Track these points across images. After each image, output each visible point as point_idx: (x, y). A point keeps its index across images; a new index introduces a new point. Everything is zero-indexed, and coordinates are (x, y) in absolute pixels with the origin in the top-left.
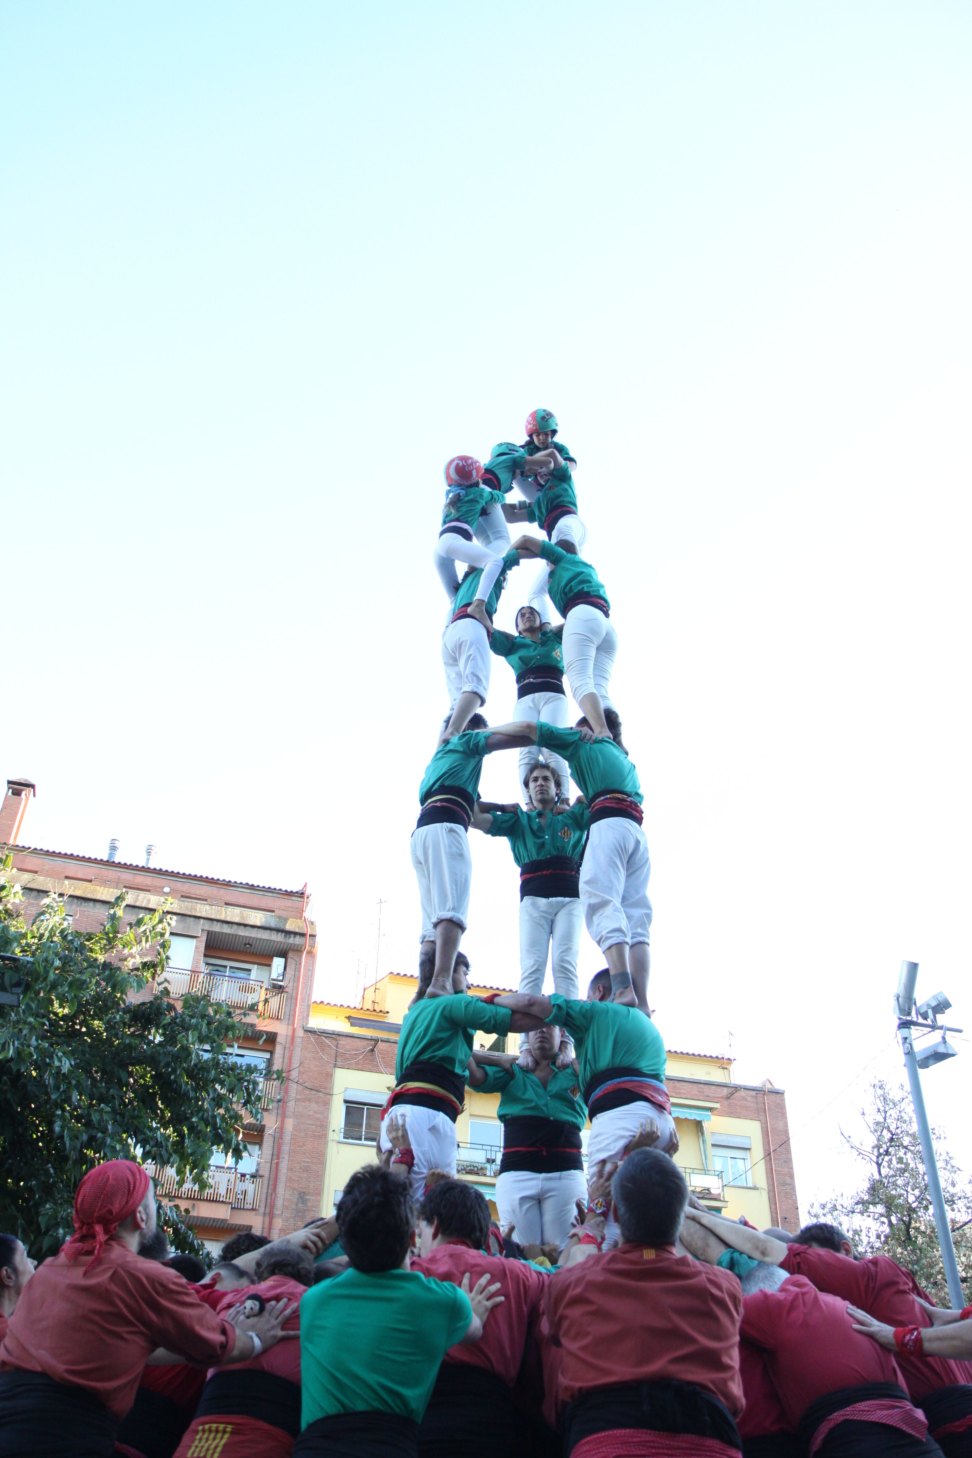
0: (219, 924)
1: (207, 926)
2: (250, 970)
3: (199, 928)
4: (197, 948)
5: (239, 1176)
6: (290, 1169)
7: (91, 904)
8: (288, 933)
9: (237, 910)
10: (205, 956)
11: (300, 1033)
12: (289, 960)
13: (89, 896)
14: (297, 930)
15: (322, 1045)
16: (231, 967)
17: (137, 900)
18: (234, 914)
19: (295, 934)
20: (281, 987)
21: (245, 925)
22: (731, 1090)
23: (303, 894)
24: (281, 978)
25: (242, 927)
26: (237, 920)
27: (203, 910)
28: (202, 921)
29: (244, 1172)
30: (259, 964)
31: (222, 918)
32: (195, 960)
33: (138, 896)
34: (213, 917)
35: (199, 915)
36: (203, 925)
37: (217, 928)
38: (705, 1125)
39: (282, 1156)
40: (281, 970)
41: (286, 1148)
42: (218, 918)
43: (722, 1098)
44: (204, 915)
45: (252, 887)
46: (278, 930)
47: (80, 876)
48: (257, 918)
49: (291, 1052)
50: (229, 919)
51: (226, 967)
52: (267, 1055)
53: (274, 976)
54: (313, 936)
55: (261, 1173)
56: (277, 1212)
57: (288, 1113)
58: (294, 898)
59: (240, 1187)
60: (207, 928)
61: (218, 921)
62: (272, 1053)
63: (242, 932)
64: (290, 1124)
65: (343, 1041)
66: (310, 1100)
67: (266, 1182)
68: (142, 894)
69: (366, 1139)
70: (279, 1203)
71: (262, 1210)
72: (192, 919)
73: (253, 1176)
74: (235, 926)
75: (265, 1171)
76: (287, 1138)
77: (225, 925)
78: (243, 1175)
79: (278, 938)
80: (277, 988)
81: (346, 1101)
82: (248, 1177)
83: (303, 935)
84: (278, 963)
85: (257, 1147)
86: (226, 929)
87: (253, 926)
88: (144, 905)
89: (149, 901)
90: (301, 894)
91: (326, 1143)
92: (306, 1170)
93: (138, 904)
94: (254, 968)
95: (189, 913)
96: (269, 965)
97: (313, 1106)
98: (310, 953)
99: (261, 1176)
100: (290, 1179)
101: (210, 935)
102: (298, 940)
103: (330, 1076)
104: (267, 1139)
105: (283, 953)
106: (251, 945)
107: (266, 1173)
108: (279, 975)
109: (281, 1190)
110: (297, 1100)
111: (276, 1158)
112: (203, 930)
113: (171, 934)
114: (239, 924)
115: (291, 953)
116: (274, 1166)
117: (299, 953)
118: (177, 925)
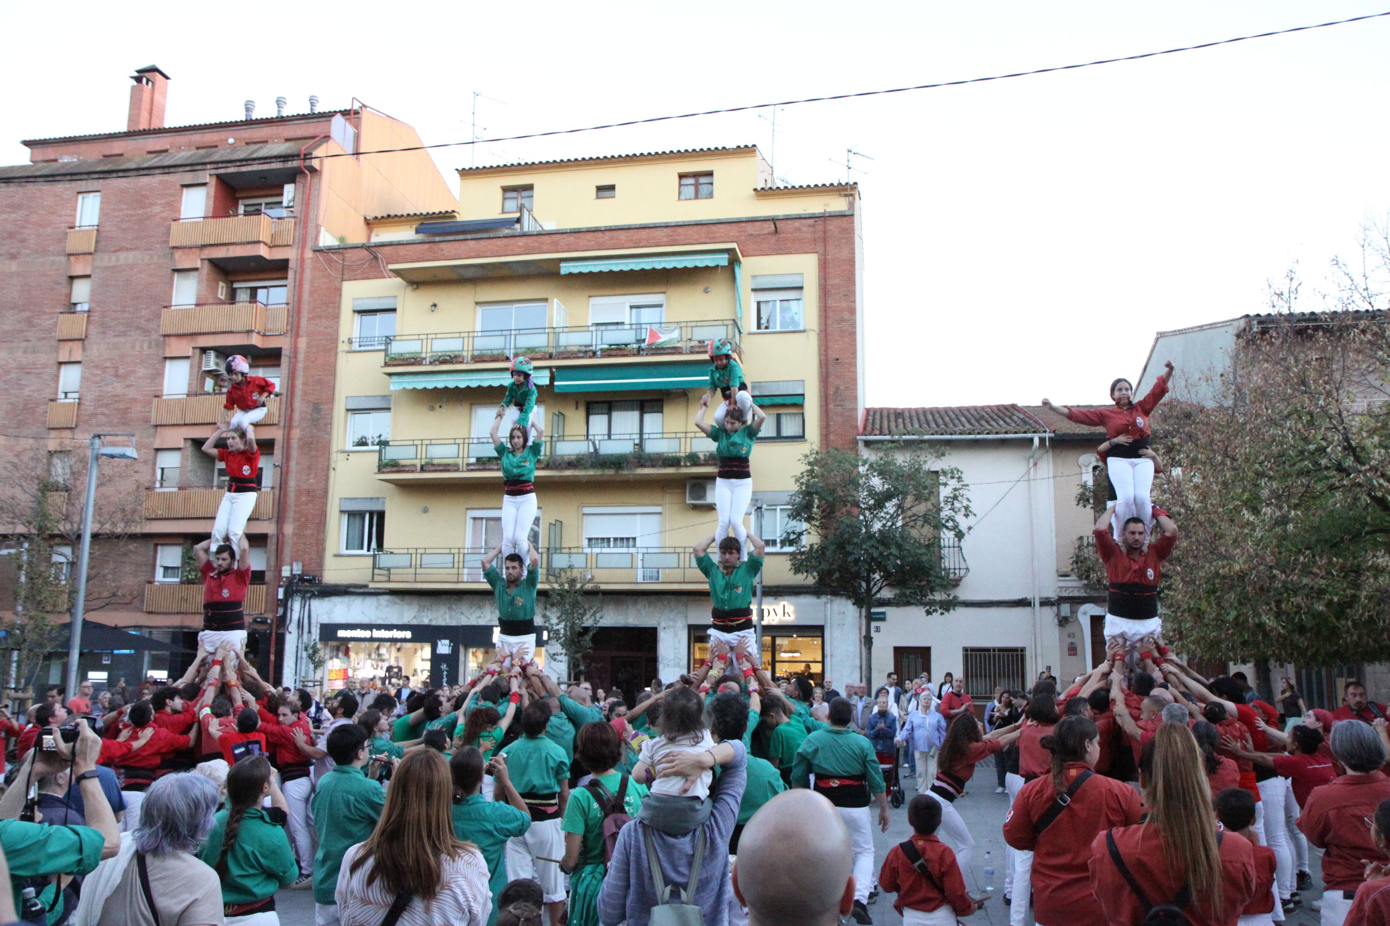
0: (229, 165)
1: (216, 170)
3: (206, 176)
4: (208, 194)
6: (305, 384)
8: (286, 157)
11: (309, 254)
12: (297, 184)
14: (295, 152)
15: (330, 262)
18: (247, 151)
20: (292, 212)
21: (247, 160)
24: (292, 204)
25: (244, 163)
28: (211, 166)
30: (278, 195)
32: (207, 206)
34: (219, 159)
35: (206, 160)
36: (212, 170)
37: (227, 169)
39: (297, 373)
40: (292, 196)
41: (300, 366)
42: (228, 159)
43: (768, 234)
44: (213, 159)
47: (158, 148)
49: (302, 273)
53: (288, 203)
56: (295, 423)
57: (301, 333)
60: (214, 172)
61: (222, 162)
62: (287, 278)
64: (302, 343)
65: (349, 254)
66: (320, 317)
70: (296, 416)
71: (282, 424)
72: (200, 167)
76: (301, 356)
79: (277, 165)
81: (355, 312)
83: (298, 157)
84: (289, 190)
87: (254, 160)
88: (160, 164)
91: (336, 355)
92: (320, 382)
93: (155, 165)
94: (275, 201)
95: (197, 162)
96: (284, 194)
97: (324, 322)
100: (305, 393)
101: (219, 177)
102: (295, 164)
103: (339, 290)
104: (284, 360)
105: (292, 176)
106: (265, 178)
107: (284, 392)
108: (290, 202)
109: (298, 404)
110: (309, 319)
111: (292, 376)
112: (212, 175)
113: (184, 186)
114: (241, 161)
115: (298, 177)
116: (291, 383)
117: (304, 175)
118: (188, 177)
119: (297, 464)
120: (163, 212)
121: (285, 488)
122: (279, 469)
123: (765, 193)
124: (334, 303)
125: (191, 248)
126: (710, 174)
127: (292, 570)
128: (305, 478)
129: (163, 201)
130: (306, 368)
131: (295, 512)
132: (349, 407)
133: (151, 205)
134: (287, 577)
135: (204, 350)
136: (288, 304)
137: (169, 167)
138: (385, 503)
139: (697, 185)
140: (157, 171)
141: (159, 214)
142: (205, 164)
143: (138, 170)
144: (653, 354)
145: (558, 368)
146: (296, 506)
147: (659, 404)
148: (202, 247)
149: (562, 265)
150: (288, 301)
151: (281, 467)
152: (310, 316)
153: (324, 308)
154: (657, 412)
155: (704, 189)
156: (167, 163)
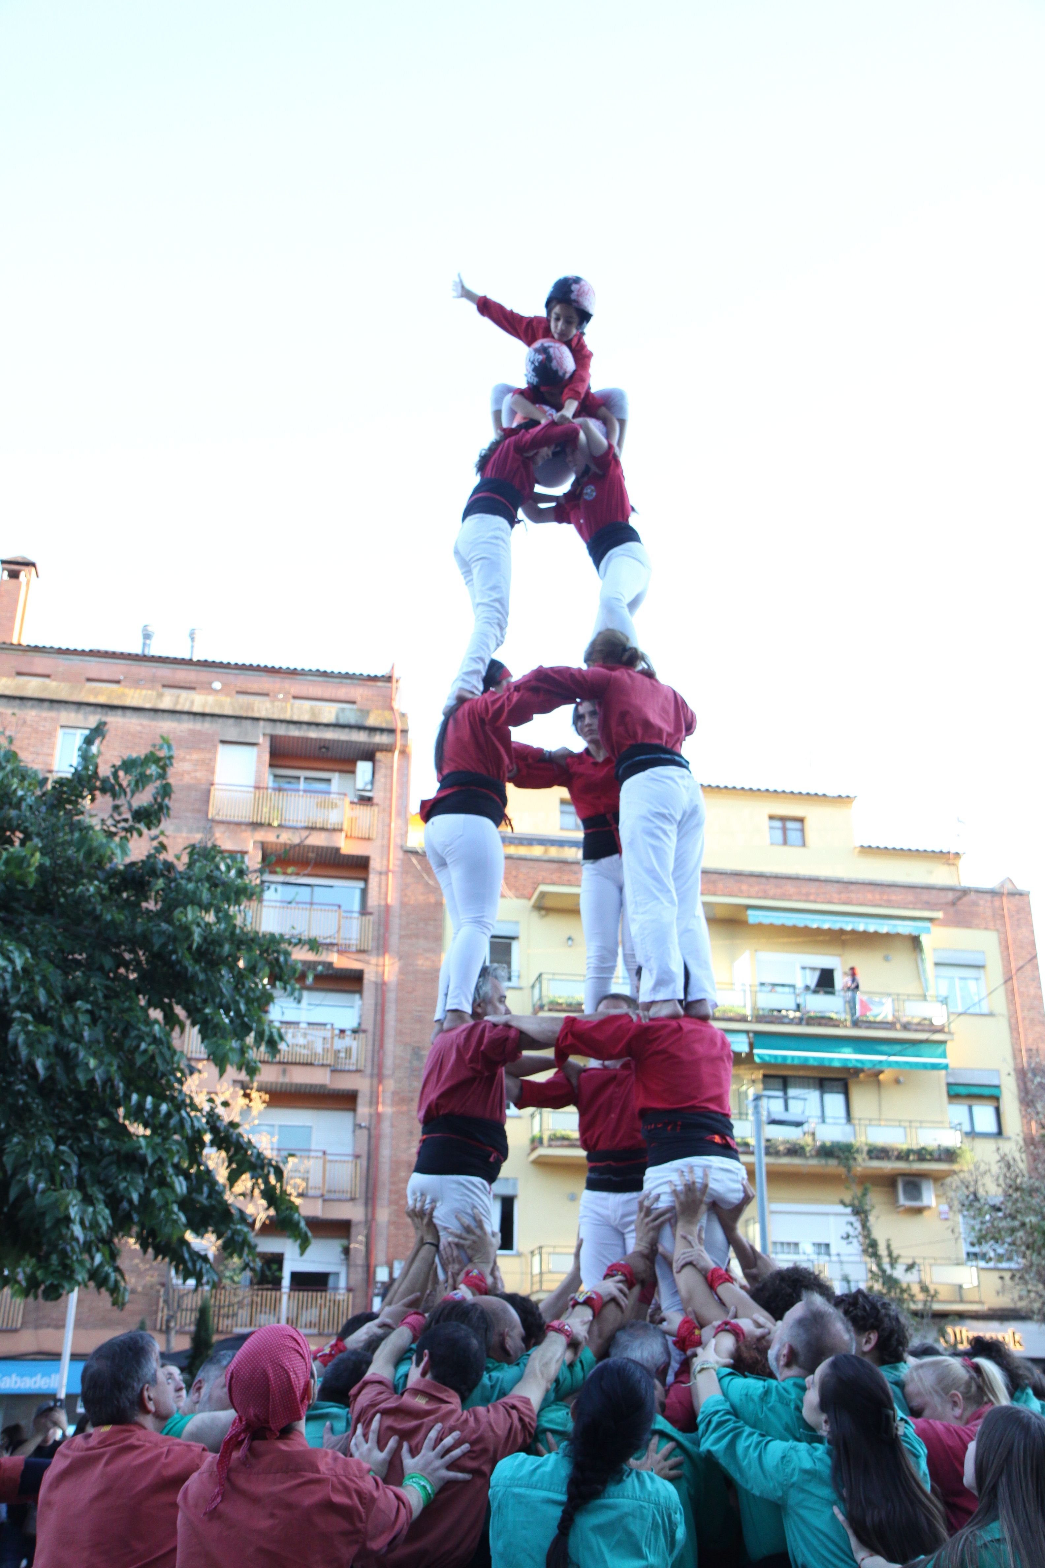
0: (284, 726)
1: (270, 729)
2: (328, 781)
3: (259, 733)
4: (259, 757)
5: (337, 1032)
6: (399, 1020)
7: (120, 712)
8: (372, 730)
9: (307, 704)
10: (271, 766)
11: (396, 854)
12: (377, 764)
13: (116, 702)
14: (384, 725)
16: (306, 779)
17: (177, 702)
18: (302, 711)
19: (382, 730)
20: (369, 799)
21: (317, 725)
22: (958, 894)
23: (390, 677)
24: (369, 787)
25: (313, 727)
26: (306, 718)
27: (262, 708)
28: (262, 723)
29: (343, 1027)
30: (341, 771)
31: (287, 716)
32: (258, 774)
33: (178, 697)
34: (276, 717)
35: (256, 715)
36: (264, 728)
37: (281, 731)
38: (924, 939)
39: (387, 1005)
40: (368, 777)
41: (391, 996)
42: (282, 717)
43: (946, 904)
44: (263, 714)
45: (325, 674)
46: (360, 728)
47: (105, 677)
48: (331, 714)
49: (389, 878)
50: (296, 718)
51: (298, 778)
52: (361, 884)
53: (360, 785)
54: (405, 732)
55: (363, 1027)
56: (387, 1071)
57: (391, 954)
58: (380, 684)
59: (340, 1045)
60: (269, 731)
61: (282, 721)
62: (366, 880)
63: (313, 733)
64: (394, 967)
66: (417, 936)
67: (370, 1037)
68: (184, 694)
70: (389, 1062)
71: (368, 1071)
72: (249, 722)
73: (355, 1031)
74: (305, 727)
75: (369, 1025)
77: (292, 727)
78: (342, 1031)
79: (361, 737)
80: (366, 801)
82: (348, 1033)
83: (392, 731)
84: (363, 768)
85: (357, 996)
86: (294, 731)
87: (327, 725)
88: (186, 708)
89: (192, 702)
90: (388, 679)
92: (419, 1020)
93: (179, 708)
94: (336, 777)
95: (244, 714)
96: (353, 772)
97: (422, 943)
98: (404, 752)
99: (364, 1031)
100: (400, 1033)
101: (275, 740)
102: (384, 739)
104: (368, 987)
105: (369, 755)
106: (327, 748)
107: (370, 1027)
108: (366, 784)
109: (390, 1045)
110: (401, 937)
111: (380, 1009)
112: (264, 735)
113: (223, 742)
114: (309, 724)
115: (379, 756)
116: (379, 1017)
117: (390, 754)
118: (231, 731)
119: (392, 1126)
120: (196, 771)
121: (377, 1159)
122: (365, 1132)
123: (868, 851)
124: (435, 920)
125: (238, 824)
126: (801, 820)
127: (391, 1273)
128: (404, 1146)
129: (196, 757)
130: (399, 1001)
131: (390, 1191)
134: (383, 1283)
136: (371, 914)
137: (203, 715)
138: (515, 1185)
139: (784, 830)
140: (185, 717)
141: (188, 773)
142: (257, 719)
143: (155, 711)
144: (867, 1028)
145: (757, 1033)
146: (393, 1183)
147: (841, 1083)
148: (256, 825)
149: (750, 912)
150: (370, 910)
151: (369, 1129)
152: (403, 933)
153: (421, 925)
154: (838, 1092)
155: (794, 836)
156: (196, 709)
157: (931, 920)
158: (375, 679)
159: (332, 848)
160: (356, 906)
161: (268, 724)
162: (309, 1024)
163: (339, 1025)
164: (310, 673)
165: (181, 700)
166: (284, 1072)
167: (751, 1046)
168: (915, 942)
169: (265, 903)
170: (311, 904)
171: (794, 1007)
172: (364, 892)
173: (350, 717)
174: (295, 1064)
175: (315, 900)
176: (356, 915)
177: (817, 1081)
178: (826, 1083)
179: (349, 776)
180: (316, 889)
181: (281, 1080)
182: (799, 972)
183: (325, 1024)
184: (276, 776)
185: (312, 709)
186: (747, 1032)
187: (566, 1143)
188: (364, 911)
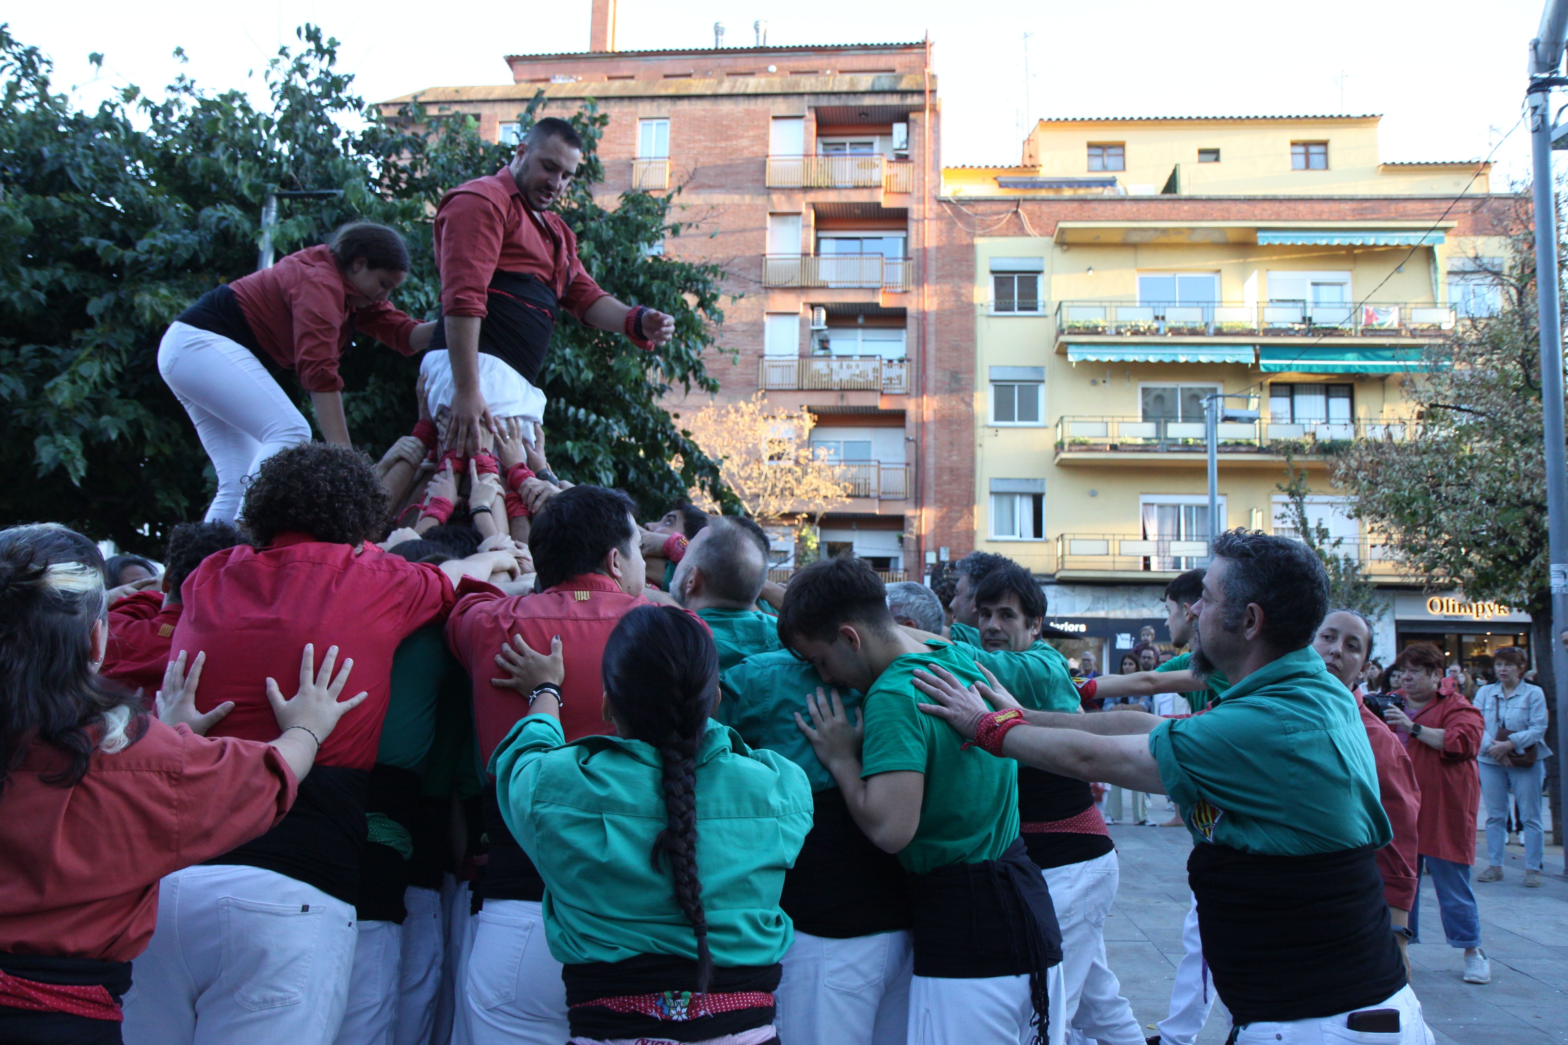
0: (826, 98)
1: (814, 102)
2: (871, 144)
3: (804, 107)
4: (806, 128)
5: (885, 362)
6: (938, 350)
7: (686, 101)
8: (904, 93)
9: (847, 77)
10: (819, 135)
11: (932, 204)
12: (911, 124)
13: (683, 92)
14: (915, 88)
15: (958, 215)
16: (851, 144)
17: (734, 87)
18: (842, 83)
19: (912, 92)
20: (905, 157)
21: (855, 93)
23: (924, 43)
24: (904, 146)
25: (851, 96)
26: (845, 88)
27: (808, 84)
28: (806, 98)
29: (890, 358)
30: (881, 134)
31: (829, 89)
32: (807, 143)
33: (736, 82)
34: (818, 90)
35: (802, 90)
36: (809, 101)
37: (824, 102)
38: (1437, 249)
39: (928, 337)
40: (903, 137)
41: (931, 330)
42: (824, 90)
43: (1465, 212)
44: (808, 89)
45: (865, 47)
46: (894, 92)
47: (678, 72)
48: (865, 82)
49: (925, 226)
50: (836, 89)
51: (844, 144)
52: (903, 234)
53: (897, 145)
54: (933, 92)
55: (908, 357)
56: (930, 393)
57: (930, 292)
58: (916, 51)
59: (886, 372)
60: (814, 104)
61: (824, 94)
62: (906, 229)
63: (852, 102)
64: (932, 304)
65: (981, 207)
66: (951, 276)
67: (914, 365)
68: (741, 79)
69: (1020, 309)
70: (930, 385)
71: (913, 393)
72: (796, 97)
73: (901, 361)
74: (844, 97)
75: (912, 355)
76: (931, 318)
77: (833, 98)
78: (890, 361)
79: (893, 101)
80: (902, 158)
81: (993, 272)
82: (896, 362)
83: (921, 92)
84: (899, 129)
85: (902, 331)
86: (835, 102)
87: (864, 93)
88: (741, 91)
89: (747, 86)
90: (923, 45)
91: (974, 319)
92: (956, 348)
93: (735, 91)
94: (877, 141)
95: (791, 91)
96: (891, 134)
97: (957, 282)
98: (934, 110)
99: (909, 360)
100: (939, 360)
102: (915, 100)
103: (972, 247)
104: (911, 322)
105: (903, 116)
106: (866, 115)
107: (914, 357)
108: (902, 144)
109: (931, 371)
110: (938, 278)
111: (922, 340)
112: (809, 108)
113: (775, 118)
114: (848, 93)
115: (912, 116)
116: (921, 348)
117: (921, 114)
118: (781, 107)
119: (936, 438)
120: (753, 146)
121: (923, 466)
122: (913, 444)
123: (1392, 168)
124: (968, 261)
125: (792, 189)
126: (1325, 144)
127: (938, 557)
128: (946, 455)
129: (751, 133)
130: (937, 332)
131: (936, 492)
132: (993, 378)
133: (737, 137)
134: (932, 565)
135: (813, 306)
136: (910, 259)
137: (756, 95)
138: (1042, 485)
139: (1307, 155)
140: (741, 99)
141: (747, 148)
142: (801, 94)
143: (715, 96)
144: (1372, 336)
145: (1262, 346)
146: (937, 485)
147: (1346, 388)
148: (806, 189)
149: (1259, 234)
150: (910, 255)
151: (916, 441)
152: (939, 274)
153: (955, 266)
154: (1343, 397)
155: (1316, 160)
156: (750, 90)
157: (1445, 229)
158: (910, 46)
159: (874, 204)
160: (900, 254)
161: (812, 98)
162: (861, 356)
163: (887, 356)
164: (853, 48)
165: (738, 85)
166: (842, 397)
167: (1257, 358)
168: (1429, 253)
169: (822, 256)
170: (861, 254)
171: (1300, 320)
172: (906, 240)
173: (885, 82)
174: (851, 390)
175: (865, 250)
176: (900, 261)
177: (1323, 387)
178: (1332, 388)
179: (888, 138)
180: (865, 241)
181: (840, 404)
182: (1310, 288)
183: (874, 356)
184: (825, 144)
185: (851, 80)
186: (1254, 345)
187: (1084, 447)
188: (906, 258)
